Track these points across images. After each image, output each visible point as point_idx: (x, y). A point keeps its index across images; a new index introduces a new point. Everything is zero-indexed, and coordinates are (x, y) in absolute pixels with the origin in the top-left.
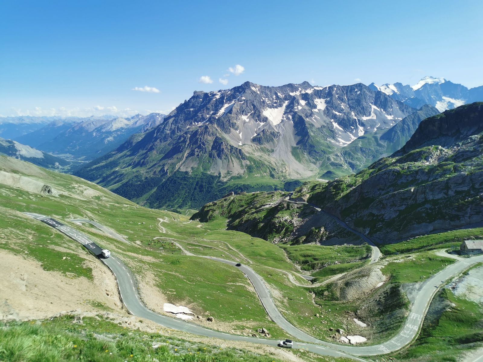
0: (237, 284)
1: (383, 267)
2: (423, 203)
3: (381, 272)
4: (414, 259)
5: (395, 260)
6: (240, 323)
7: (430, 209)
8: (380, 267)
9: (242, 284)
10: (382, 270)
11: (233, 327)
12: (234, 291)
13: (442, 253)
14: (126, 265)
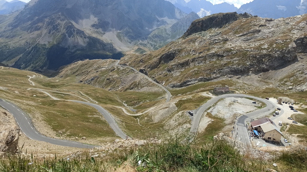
0: (95, 116)
1: (176, 102)
2: (194, 68)
3: (175, 105)
4: (191, 98)
5: (182, 98)
6: (101, 139)
7: (197, 71)
8: (175, 102)
9: (97, 116)
10: (176, 104)
11: (99, 142)
12: (93, 120)
13: (204, 94)
14: (20, 107)
